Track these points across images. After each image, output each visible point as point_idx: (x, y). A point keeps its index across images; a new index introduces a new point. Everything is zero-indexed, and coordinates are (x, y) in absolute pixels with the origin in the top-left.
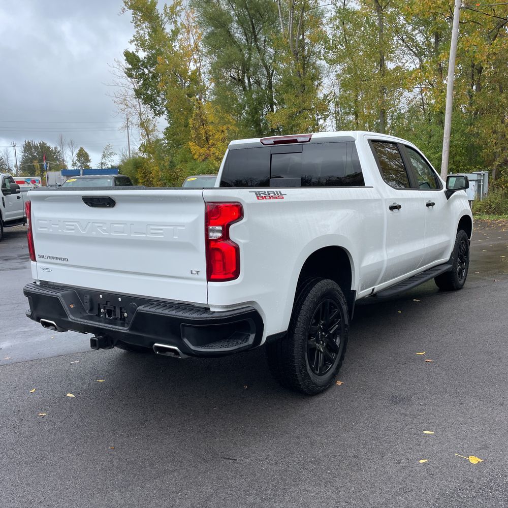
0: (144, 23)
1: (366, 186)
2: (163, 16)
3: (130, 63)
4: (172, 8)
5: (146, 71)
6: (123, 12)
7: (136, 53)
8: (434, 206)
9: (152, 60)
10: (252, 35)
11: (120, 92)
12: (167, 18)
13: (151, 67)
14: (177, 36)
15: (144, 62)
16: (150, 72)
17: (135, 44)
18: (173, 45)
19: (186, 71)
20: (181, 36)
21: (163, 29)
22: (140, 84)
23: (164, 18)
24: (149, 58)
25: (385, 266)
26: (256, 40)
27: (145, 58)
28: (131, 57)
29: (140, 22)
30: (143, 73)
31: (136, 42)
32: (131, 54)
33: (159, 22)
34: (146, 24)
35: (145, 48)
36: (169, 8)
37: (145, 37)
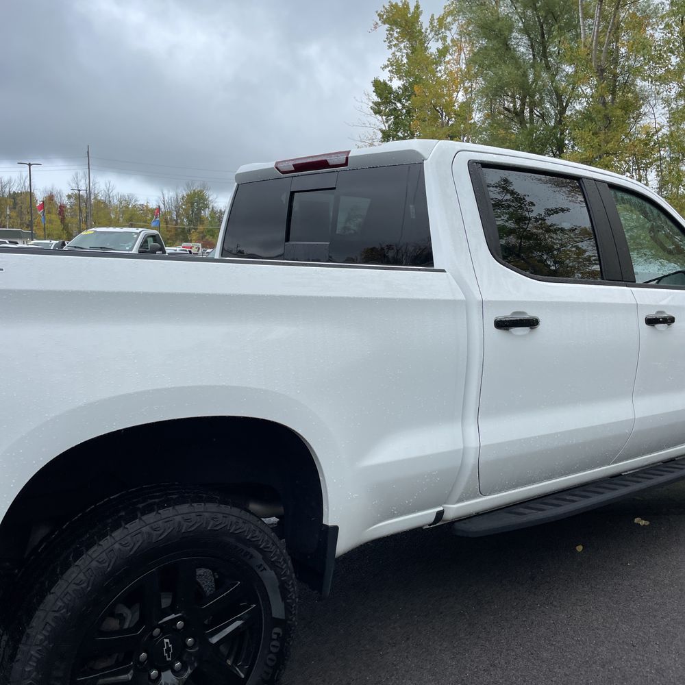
0: (403, 42)
1: (435, 268)
2: (429, 31)
3: (379, 95)
4: (441, 20)
5: (399, 105)
6: (376, 28)
7: (389, 83)
8: (673, 324)
9: (407, 91)
10: (540, 48)
11: (367, 135)
12: (433, 33)
13: (407, 101)
14: (444, 57)
15: (398, 94)
16: (404, 106)
17: (389, 71)
18: (438, 69)
19: (452, 103)
20: (450, 57)
21: (426, 48)
22: (390, 122)
23: (429, 34)
24: (405, 88)
25: (471, 460)
26: (545, 55)
27: (399, 88)
28: (381, 88)
29: (398, 41)
30: (395, 109)
31: (390, 68)
32: (381, 83)
33: (421, 40)
34: (406, 43)
35: (402, 75)
36: (438, 19)
37: (402, 61)
